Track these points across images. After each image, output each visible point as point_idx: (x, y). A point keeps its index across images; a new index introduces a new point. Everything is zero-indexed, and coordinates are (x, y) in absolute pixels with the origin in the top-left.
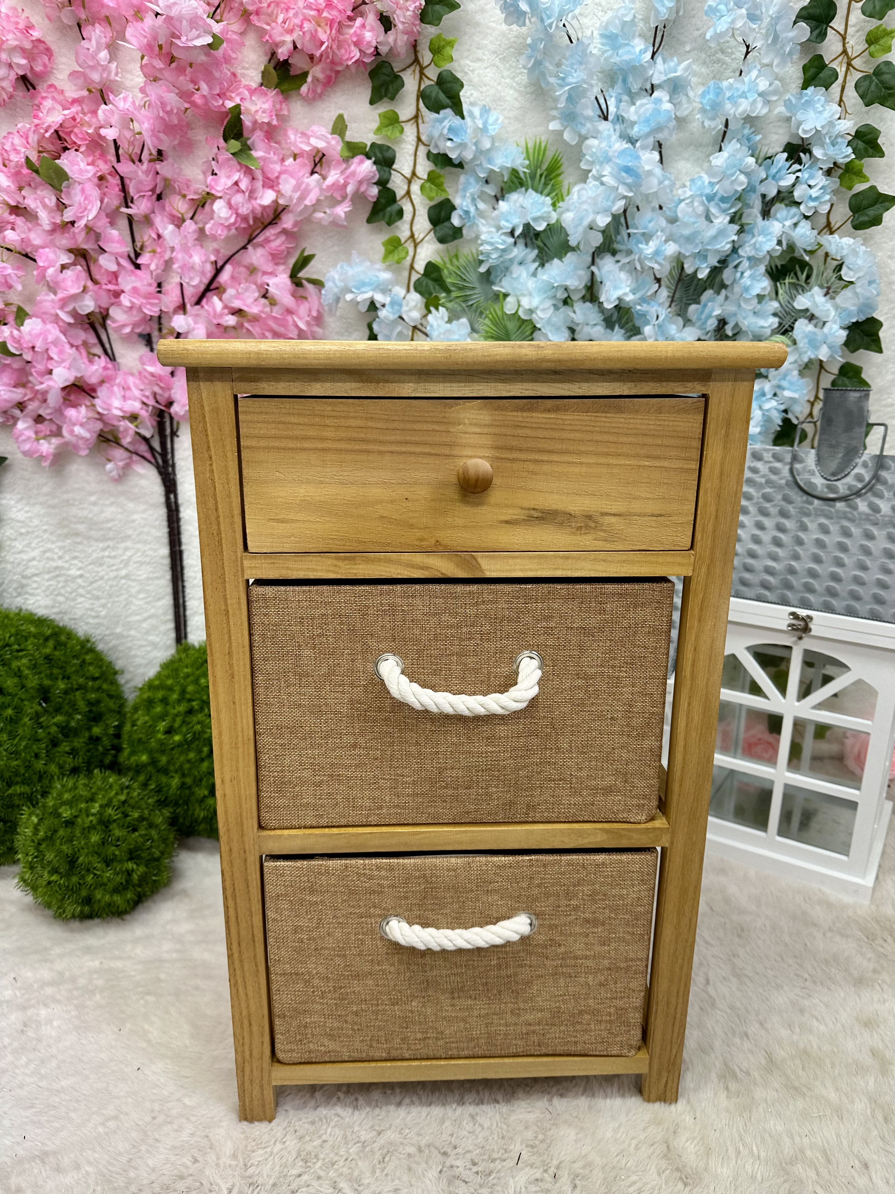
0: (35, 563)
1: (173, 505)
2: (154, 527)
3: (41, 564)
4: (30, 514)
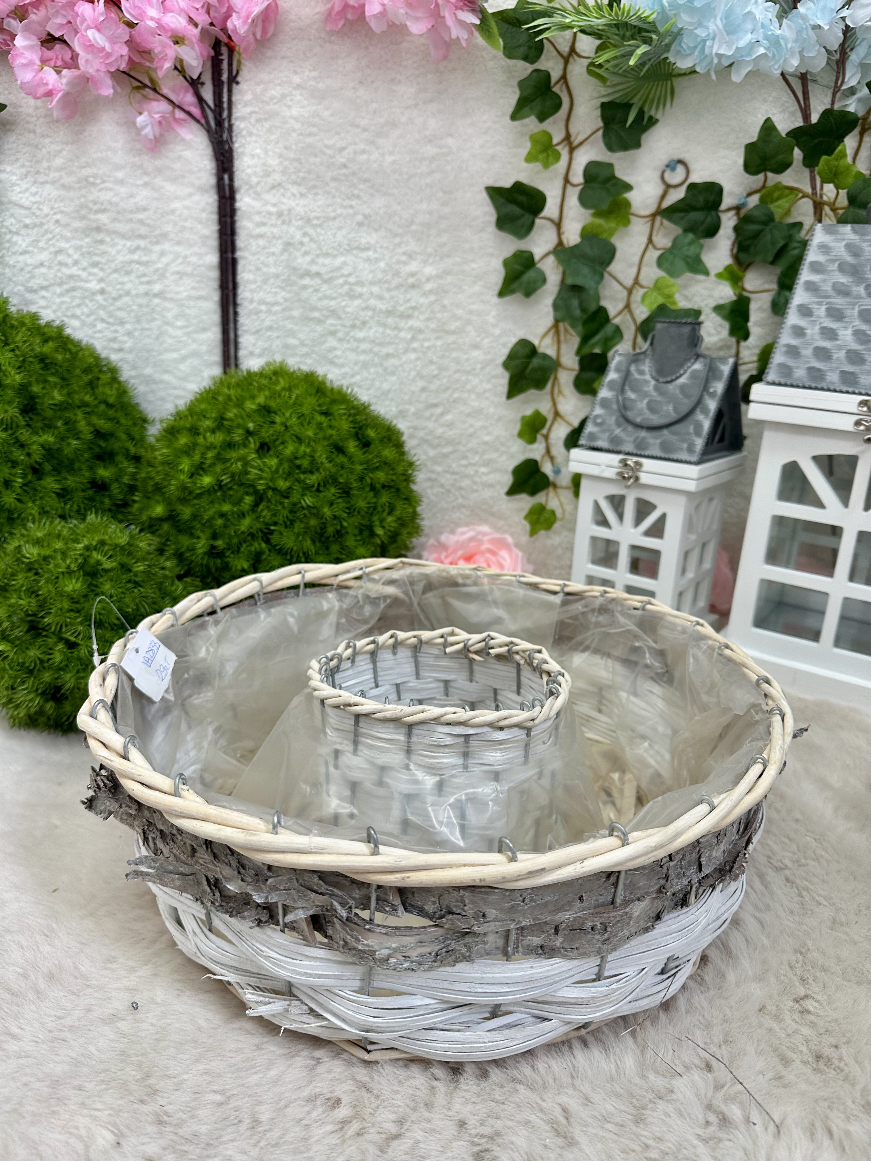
0: (43, 270)
1: (227, 188)
2: (200, 222)
3: (51, 274)
4: (37, 198)
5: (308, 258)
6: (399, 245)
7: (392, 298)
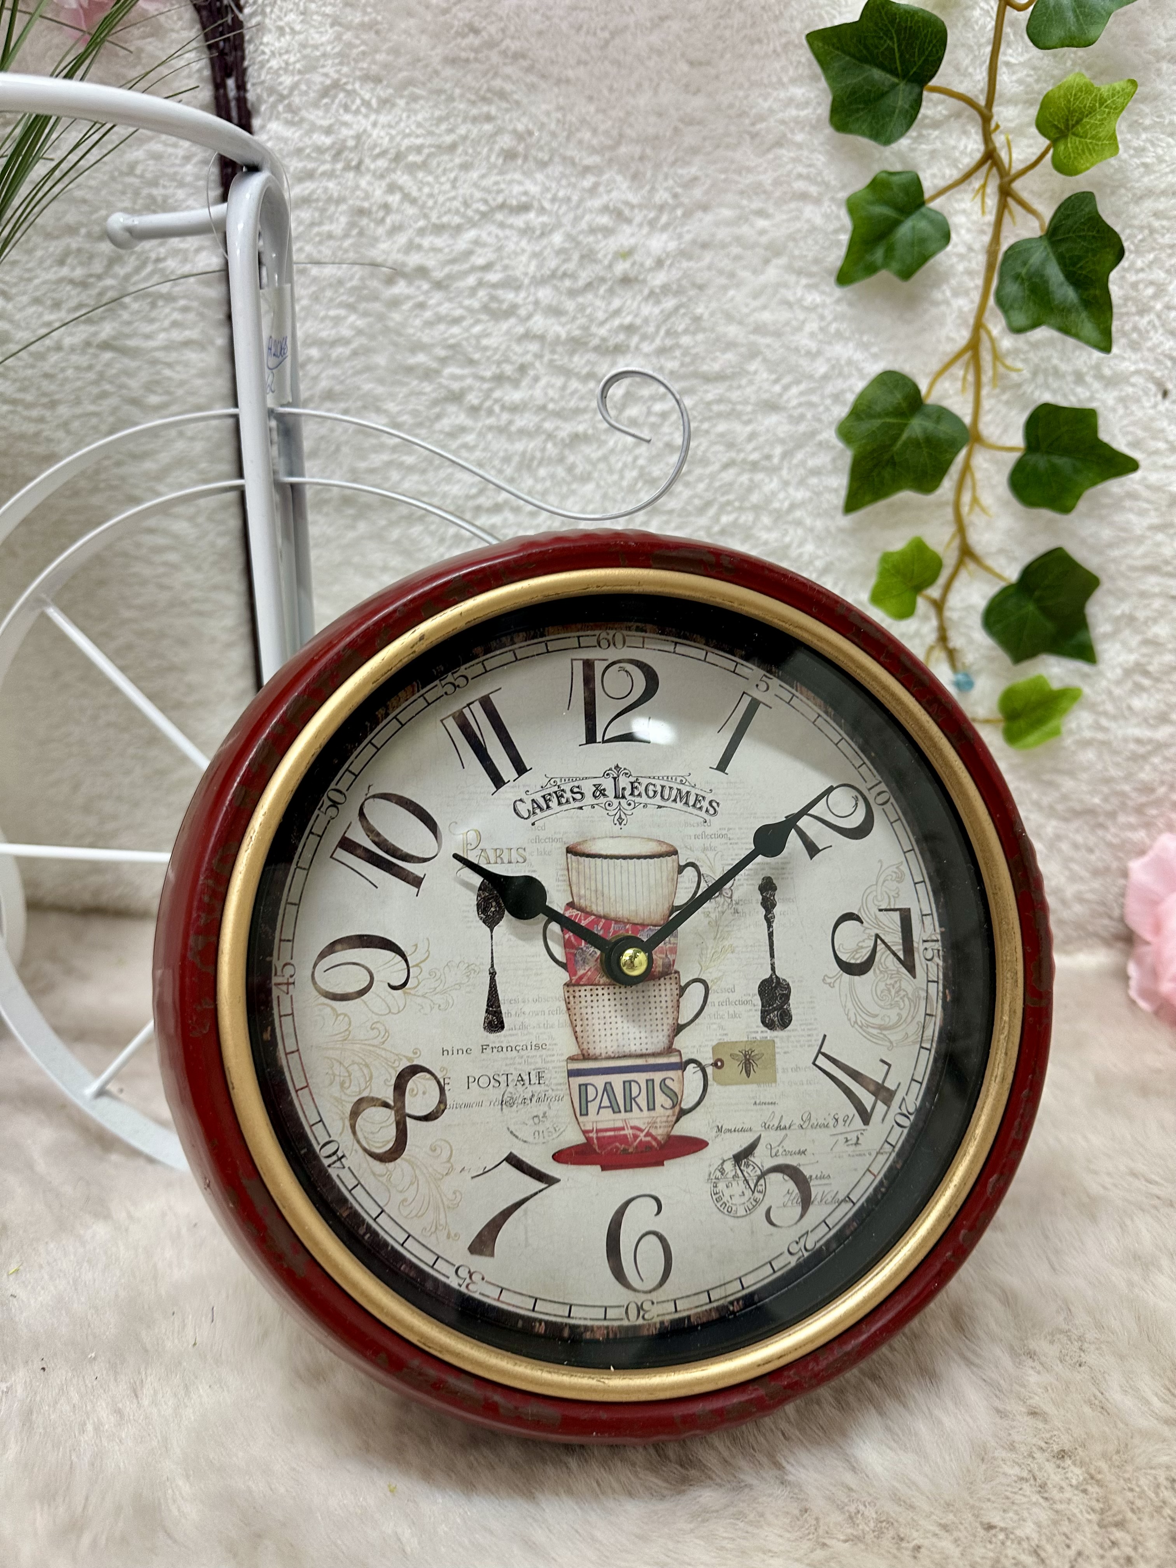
5: (402, 239)
6: (593, 191)
7: (582, 308)
